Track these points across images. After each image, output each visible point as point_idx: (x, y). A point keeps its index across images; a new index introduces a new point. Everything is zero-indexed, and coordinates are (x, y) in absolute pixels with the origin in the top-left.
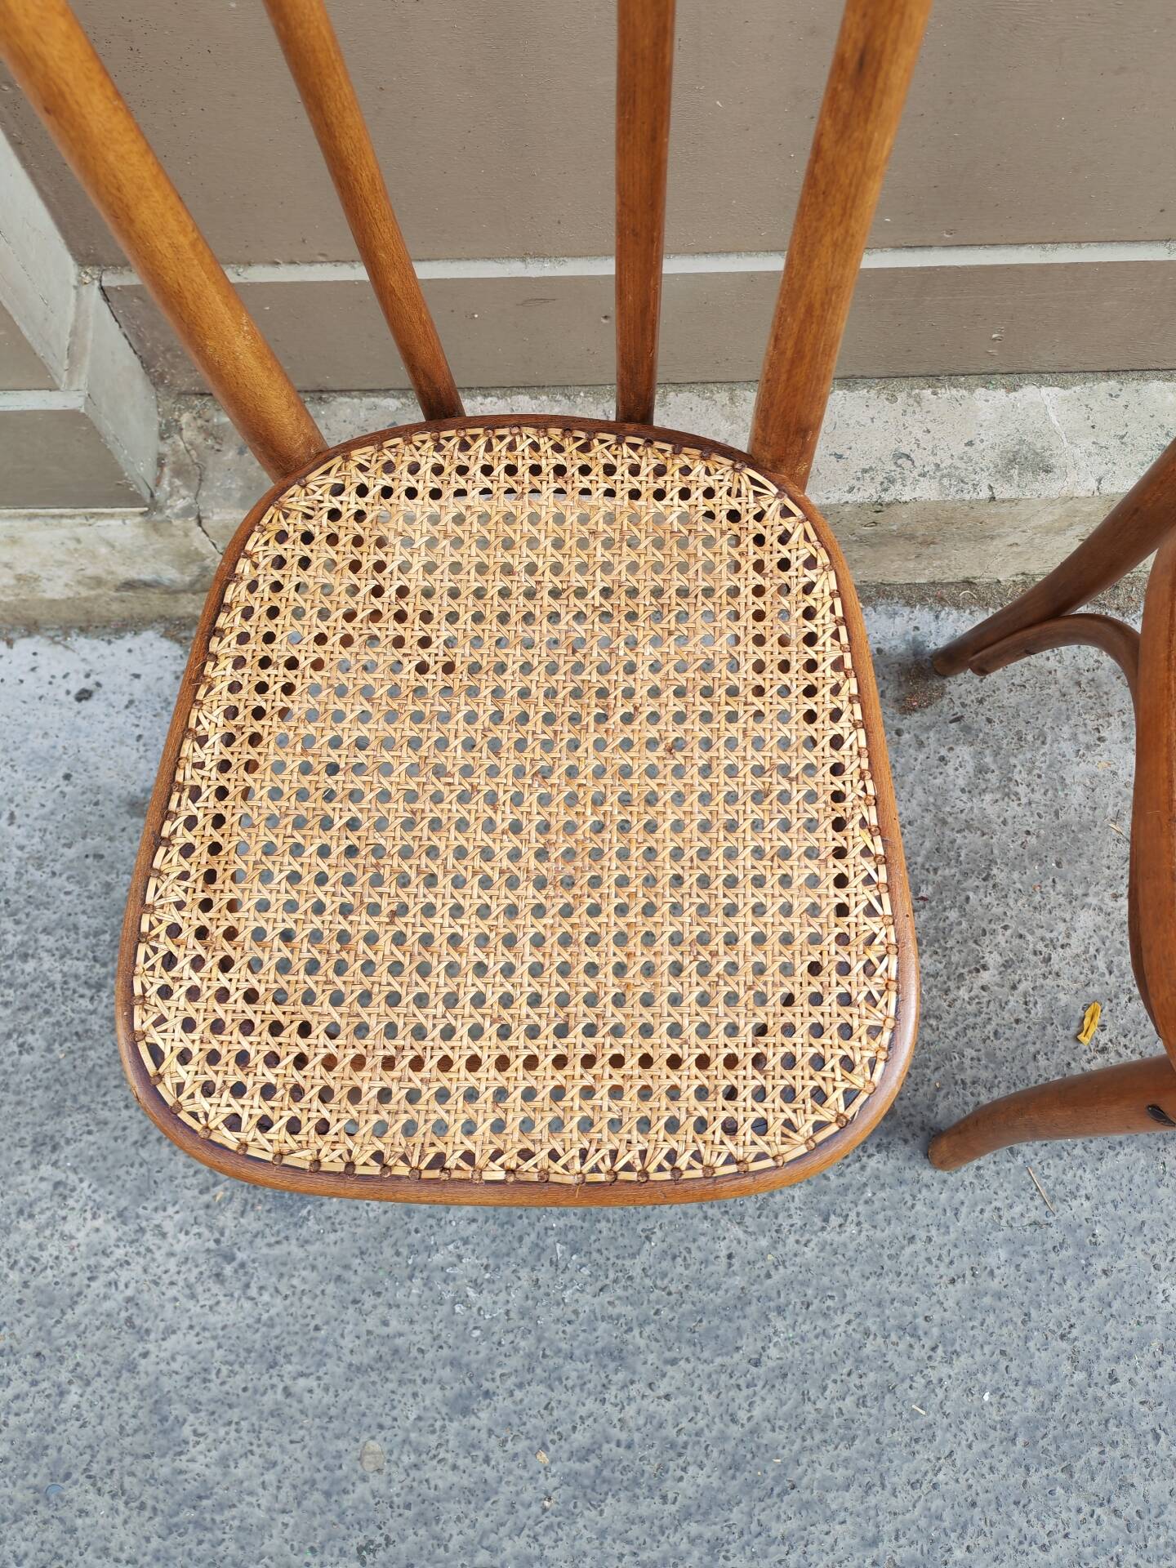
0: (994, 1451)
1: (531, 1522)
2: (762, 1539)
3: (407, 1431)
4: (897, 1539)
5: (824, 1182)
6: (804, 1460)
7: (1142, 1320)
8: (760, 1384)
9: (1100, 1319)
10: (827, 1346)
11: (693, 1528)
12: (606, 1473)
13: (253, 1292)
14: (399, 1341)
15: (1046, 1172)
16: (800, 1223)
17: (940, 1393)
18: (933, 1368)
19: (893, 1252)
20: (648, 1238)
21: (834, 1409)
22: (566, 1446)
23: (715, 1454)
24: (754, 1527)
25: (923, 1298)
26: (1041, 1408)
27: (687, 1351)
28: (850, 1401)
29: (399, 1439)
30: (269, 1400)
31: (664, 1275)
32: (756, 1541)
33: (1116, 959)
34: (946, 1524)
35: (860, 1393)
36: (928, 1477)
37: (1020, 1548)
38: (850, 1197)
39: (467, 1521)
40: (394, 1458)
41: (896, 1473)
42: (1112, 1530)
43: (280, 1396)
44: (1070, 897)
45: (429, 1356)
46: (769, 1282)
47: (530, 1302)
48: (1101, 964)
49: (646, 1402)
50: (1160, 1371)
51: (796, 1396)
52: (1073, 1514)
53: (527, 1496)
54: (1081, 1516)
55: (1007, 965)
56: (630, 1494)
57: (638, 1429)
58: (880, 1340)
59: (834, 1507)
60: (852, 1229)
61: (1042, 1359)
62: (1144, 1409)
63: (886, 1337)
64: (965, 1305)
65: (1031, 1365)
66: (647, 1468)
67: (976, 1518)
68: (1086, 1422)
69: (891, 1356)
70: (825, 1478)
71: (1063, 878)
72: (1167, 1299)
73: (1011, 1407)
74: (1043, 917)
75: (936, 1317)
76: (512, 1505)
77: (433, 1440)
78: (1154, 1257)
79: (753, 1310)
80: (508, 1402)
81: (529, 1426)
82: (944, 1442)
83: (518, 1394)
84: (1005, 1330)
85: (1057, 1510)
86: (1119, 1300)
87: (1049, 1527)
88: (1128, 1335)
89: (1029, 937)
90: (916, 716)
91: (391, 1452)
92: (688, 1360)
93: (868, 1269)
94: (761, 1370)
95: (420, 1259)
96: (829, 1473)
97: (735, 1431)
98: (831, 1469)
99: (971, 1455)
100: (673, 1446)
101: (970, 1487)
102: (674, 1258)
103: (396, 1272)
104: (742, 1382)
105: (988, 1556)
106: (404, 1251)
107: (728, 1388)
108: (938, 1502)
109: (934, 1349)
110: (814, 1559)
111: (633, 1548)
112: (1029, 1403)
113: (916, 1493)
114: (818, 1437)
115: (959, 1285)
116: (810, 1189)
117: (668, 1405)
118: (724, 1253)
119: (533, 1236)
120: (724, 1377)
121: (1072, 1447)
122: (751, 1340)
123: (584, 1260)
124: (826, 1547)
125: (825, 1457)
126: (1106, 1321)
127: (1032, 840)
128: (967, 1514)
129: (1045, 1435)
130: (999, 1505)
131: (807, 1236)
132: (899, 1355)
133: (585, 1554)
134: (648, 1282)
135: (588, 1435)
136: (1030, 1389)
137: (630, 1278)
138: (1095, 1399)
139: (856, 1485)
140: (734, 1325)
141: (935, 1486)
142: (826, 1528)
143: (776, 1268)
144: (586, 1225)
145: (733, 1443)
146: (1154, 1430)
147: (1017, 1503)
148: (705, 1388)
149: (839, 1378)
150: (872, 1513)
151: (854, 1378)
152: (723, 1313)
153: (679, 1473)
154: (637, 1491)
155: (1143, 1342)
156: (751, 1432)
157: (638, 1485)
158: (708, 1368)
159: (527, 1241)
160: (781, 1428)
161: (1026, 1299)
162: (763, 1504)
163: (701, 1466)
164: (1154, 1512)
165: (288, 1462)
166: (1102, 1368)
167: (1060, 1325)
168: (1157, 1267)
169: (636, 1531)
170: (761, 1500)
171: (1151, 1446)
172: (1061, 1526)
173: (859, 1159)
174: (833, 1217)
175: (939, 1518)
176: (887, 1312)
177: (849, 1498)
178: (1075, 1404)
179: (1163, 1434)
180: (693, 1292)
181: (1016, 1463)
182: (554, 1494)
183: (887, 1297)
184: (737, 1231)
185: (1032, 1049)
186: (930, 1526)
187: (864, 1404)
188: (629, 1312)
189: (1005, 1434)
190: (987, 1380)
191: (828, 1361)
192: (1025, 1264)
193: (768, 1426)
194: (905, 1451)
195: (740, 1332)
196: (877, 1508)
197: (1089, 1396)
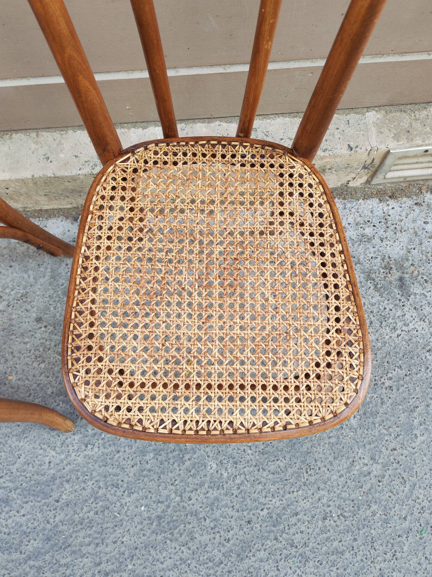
0: (145, 528)
2: (57, 565)
4: (107, 562)
5: (86, 433)
6: (74, 536)
7: (202, 476)
8: (59, 509)
9: (187, 477)
10: (85, 493)
11: (31, 563)
16: (76, 448)
17: (126, 508)
18: (123, 499)
19: (111, 457)
20: (19, 458)
21: (86, 516)
23: (41, 535)
24: (54, 561)
25: (121, 473)
26: (163, 511)
27: (32, 498)
28: (92, 513)
31: (25, 471)
32: (55, 566)
34: (126, 556)
35: (96, 510)
36: (120, 539)
37: (153, 563)
38: (96, 437)
41: (108, 539)
42: (187, 555)
46: (64, 471)
49: (16, 518)
50: (208, 495)
51: (72, 512)
52: (173, 550)
54: (176, 551)
56: (8, 552)
57: (13, 528)
58: (104, 490)
59: (84, 552)
60: (96, 449)
61: (165, 493)
62: (201, 509)
63: (107, 489)
64: (137, 475)
65: (160, 496)
66: (15, 542)
67: (137, 553)
68: (179, 516)
69: (108, 496)
70: (81, 542)
72: (211, 468)
73: (152, 511)
75: (125, 480)
78: (207, 453)
79: (58, 481)
82: (126, 526)
84: (151, 483)
85: (167, 549)
86: (194, 470)
87: (164, 555)
88: (196, 482)
92: (32, 502)
93: (101, 464)
94: (59, 504)
96: (83, 540)
97: (49, 526)
98: (84, 539)
99: (136, 530)
100: (25, 533)
101: (135, 542)
102: (28, 464)
104: (52, 508)
105: (141, 567)
107: (46, 511)
108: (124, 548)
109: (124, 492)
110: (76, 571)
111: (8, 572)
112: (159, 510)
113: (115, 545)
114: (79, 527)
115: (135, 468)
116: (81, 435)
117: (24, 518)
118: (47, 461)
120: (45, 507)
121: (173, 525)
122: (56, 493)
124: (81, 567)
125: (82, 534)
126: (189, 477)
128: (134, 552)
129: (164, 522)
130: (146, 548)
131: (79, 453)
132: (112, 495)
134: (18, 474)
136: (159, 505)
137: (12, 473)
138: (183, 507)
139: (92, 544)
140: (50, 488)
141: (122, 543)
142: (81, 560)
143: (67, 465)
145: (48, 531)
146: (204, 517)
147: (152, 547)
148: (38, 511)
149: (87, 504)
150: (98, 554)
151: (94, 505)
152: (46, 484)
153: (27, 543)
154: (11, 550)
155: (202, 484)
156: (55, 526)
157: (12, 548)
158: (39, 504)
160: (66, 524)
161: (159, 471)
162: (58, 553)
163: (35, 540)
164: (203, 547)
166: (186, 495)
167: (171, 480)
168: (208, 456)
169: (10, 565)
170: (57, 551)
171: (203, 523)
172: (168, 555)
174: (89, 446)
175: (123, 554)
176: (108, 479)
177: (91, 549)
178: (175, 509)
179: (207, 519)
180: (35, 477)
181: (153, 532)
183: (108, 474)
184: (53, 453)
186: (120, 557)
187: (97, 514)
188: (10, 485)
189: (149, 522)
190: (143, 502)
191: (84, 498)
192: (160, 458)
193: (61, 524)
194: (111, 530)
195: (52, 490)
196: (100, 552)
197: (181, 506)
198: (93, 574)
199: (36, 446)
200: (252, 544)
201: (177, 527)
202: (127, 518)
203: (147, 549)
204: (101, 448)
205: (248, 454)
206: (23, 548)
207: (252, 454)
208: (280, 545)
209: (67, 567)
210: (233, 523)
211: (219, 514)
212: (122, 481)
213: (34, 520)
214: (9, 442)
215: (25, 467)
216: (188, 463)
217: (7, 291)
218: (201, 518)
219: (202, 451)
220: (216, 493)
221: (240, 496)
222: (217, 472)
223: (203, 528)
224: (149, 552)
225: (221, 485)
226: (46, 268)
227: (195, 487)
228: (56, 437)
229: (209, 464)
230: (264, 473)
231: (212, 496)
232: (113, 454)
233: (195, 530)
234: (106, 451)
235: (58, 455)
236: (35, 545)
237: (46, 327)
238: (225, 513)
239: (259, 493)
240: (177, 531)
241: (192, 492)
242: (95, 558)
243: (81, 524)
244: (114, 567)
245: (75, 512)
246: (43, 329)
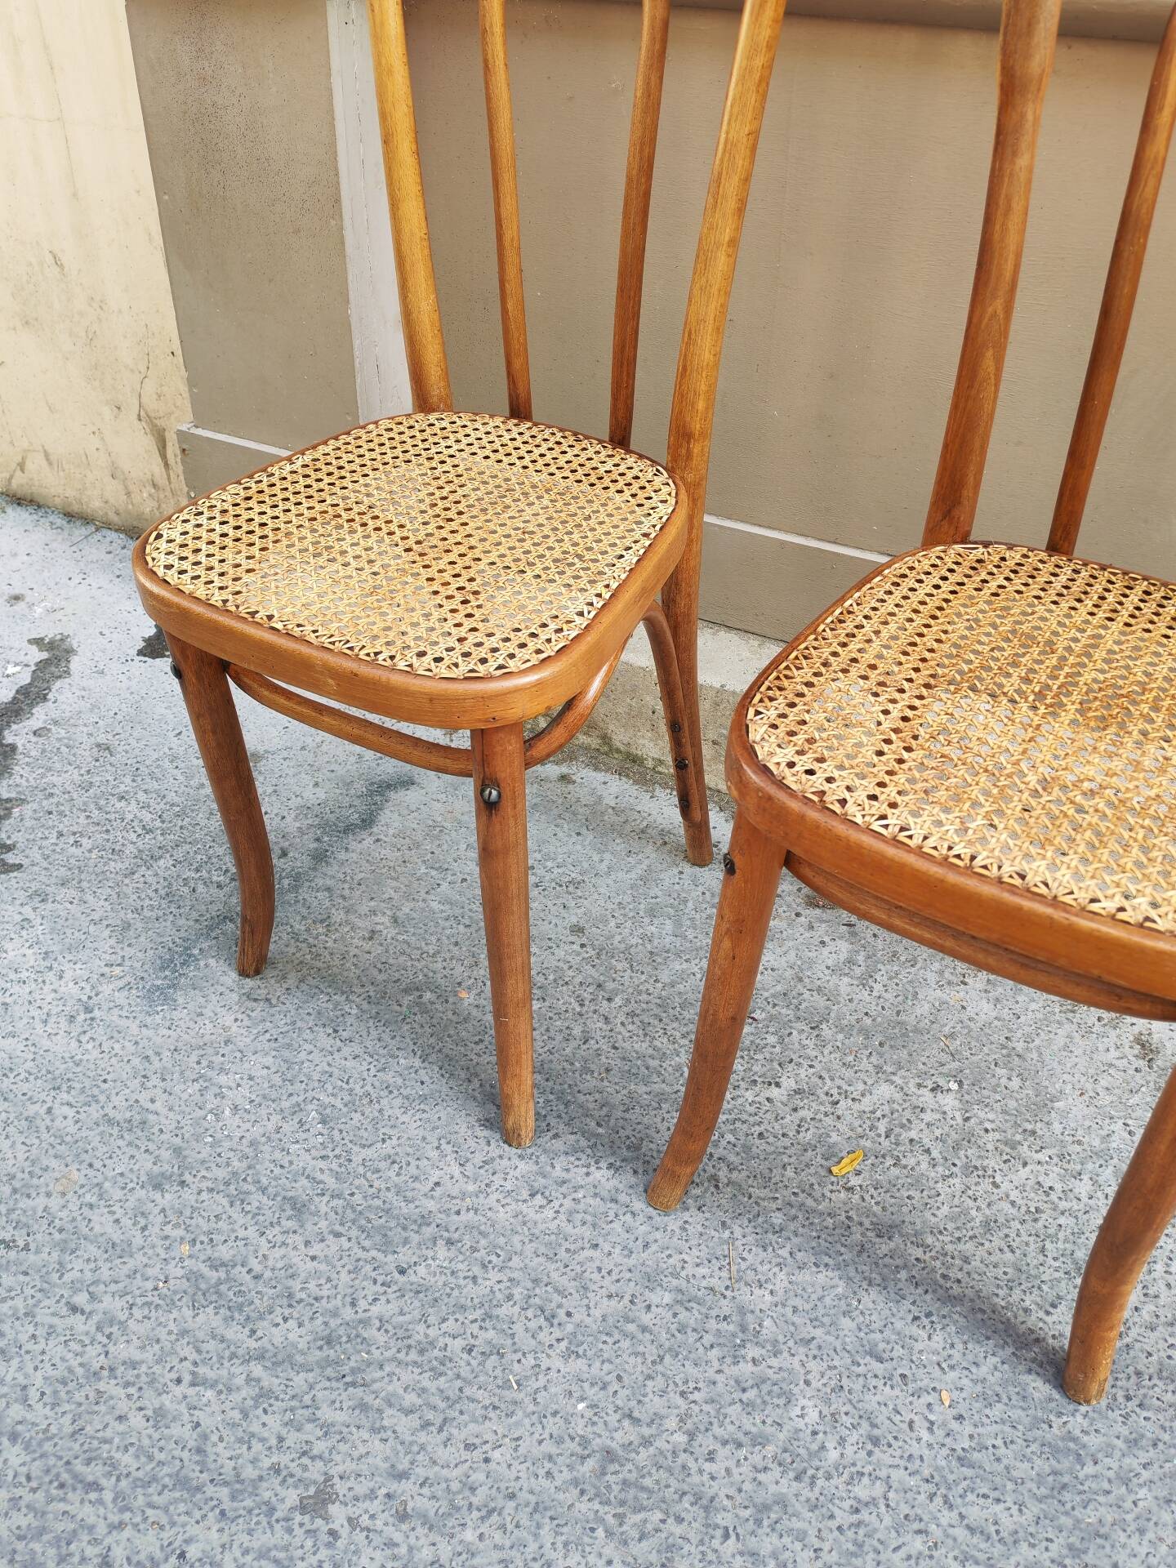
0: (560, 1460)
1: (138, 1292)
2: (306, 1412)
3: (106, 1179)
4: (421, 1485)
5: (549, 1168)
6: (387, 1369)
7: (769, 1421)
8: (395, 1288)
9: (728, 1398)
10: (470, 1289)
11: (257, 1370)
12: (223, 1288)
13: (84, 1039)
14: (151, 1117)
15: (745, 1254)
16: (509, 1188)
17: (542, 1381)
18: (549, 1356)
19: (572, 1247)
20: (384, 1141)
21: (441, 1342)
22: (209, 1252)
23: (319, 1321)
24: (307, 1399)
25: (576, 1296)
26: (628, 1446)
27: (354, 1233)
28: (459, 1343)
29: (96, 1181)
30: (32, 1110)
31: (378, 1171)
32: (300, 1411)
33: (897, 1130)
34: (475, 1501)
35: (472, 1341)
36: (486, 1447)
38: (564, 1189)
39: (92, 1265)
40: (81, 1192)
41: (459, 1427)
43: (43, 1111)
44: (879, 1069)
45: (163, 1137)
46: (455, 1217)
47: (264, 1139)
48: (882, 1127)
49: (293, 1253)
50: (761, 1477)
51: (417, 1314)
53: (150, 1272)
55: (797, 1092)
56: (228, 1313)
57: (273, 1269)
58: (517, 1309)
59: (385, 1423)
60: (549, 1213)
61: (655, 1404)
62: (726, 1502)
63: (523, 1309)
64: (611, 1321)
65: (639, 1402)
66: (257, 1301)
67: (506, 1512)
68: (663, 1483)
69: (518, 1328)
70: (394, 1394)
71: (881, 1055)
72: (802, 1416)
73: (600, 1429)
74: (849, 1074)
75: (577, 1318)
76: (135, 1272)
77: (118, 1194)
78: (808, 1372)
79: (429, 1231)
80: (193, 1198)
81: (193, 1222)
82: (518, 1424)
83: (204, 1196)
84: (632, 1360)
85: (588, 1549)
86: (755, 1391)
88: (748, 1427)
89: (828, 1081)
90: (818, 911)
91: (82, 1186)
92: (350, 1239)
93: (542, 1250)
94: (402, 1279)
95: (210, 1073)
96: (401, 1391)
97: (348, 1313)
98: (405, 1390)
99: (537, 1451)
100: (290, 1296)
101: (518, 1478)
103: (188, 1073)
104: (380, 1279)
106: (204, 1063)
107: (366, 1278)
108: (482, 1476)
109: (558, 1340)
110: (338, 1458)
112: (618, 1435)
113: (466, 1455)
114: (413, 1356)
115: (613, 1302)
116: (535, 1168)
117: (310, 1265)
118: (434, 1179)
119: (301, 1098)
120: (368, 1268)
121: (636, 1498)
122: (410, 1252)
123: (325, 1132)
124: (356, 1454)
125: (408, 1376)
126: (733, 1403)
127: (868, 1021)
128: (500, 1502)
129: (616, 1473)
130: (535, 1510)
131: (508, 1200)
132: (527, 1330)
133: (158, 1341)
134: (361, 1170)
135: (232, 1252)
136: (626, 1423)
137: (350, 1160)
138: (684, 1467)
139: (416, 1415)
140: (404, 1234)
141: (487, 1460)
142: (366, 1436)
143: (468, 1210)
144: (345, 1110)
145: (339, 1321)
146: (726, 1529)
147: (552, 1518)
148: (347, 1268)
149: (461, 1319)
150: (415, 1448)
151: (475, 1328)
152: (402, 1220)
153: (279, 1320)
154: (236, 1315)
155: (759, 1441)
156: (361, 1321)
157: (241, 1310)
158: (361, 1254)
159: (294, 1099)
160: (387, 1331)
161: (667, 1345)
162: (328, 1384)
163: (300, 1325)
165: (9, 1155)
166: (706, 1442)
167: (686, 1382)
168: (807, 1383)
169: (211, 1346)
170: (329, 1379)
171: (716, 1543)
173: (588, 1166)
174: (539, 1196)
175: (473, 1489)
176: (537, 1291)
177: (405, 1425)
178: (661, 1460)
179: (733, 1538)
180: (390, 1195)
181: (575, 1482)
182: (172, 1282)
183: (545, 1279)
184: (456, 1170)
185: (786, 1160)
186: (459, 1492)
187: (470, 1351)
188: (331, 1182)
189: (579, 1450)
190: (591, 1392)
191: (462, 1301)
192: (683, 1315)
193: (378, 1324)
194: (479, 1412)
195: (406, 1241)
196: (423, 1447)
197: (679, 1461)
198: (372, 1491)
199: (433, 1139)
201: (642, 1509)
202: (531, 1408)
203: (537, 1516)
204: (562, 1217)
205: (919, 1440)
206: (263, 1326)
207: (930, 1446)
209: (326, 1434)
211: (770, 1548)
212: (569, 1314)
213: (329, 1280)
214: (384, 1102)
215: (383, 1165)
216: (746, 1368)
217: (549, 864)
218: (717, 1526)
219: (796, 1361)
220: (786, 1486)
221: (850, 1534)
222: (815, 1433)
223: (711, 1556)
224: (539, 1526)
225: (810, 1472)
226: (640, 862)
227: (740, 1436)
228: (482, 1142)
229: (803, 1402)
230: (946, 1512)
231: (773, 1488)
232: (579, 1244)
233: (687, 1547)
234: (569, 1229)
235: (462, 1180)
236: (292, 1336)
237: (583, 946)
238: (788, 1554)
239: (909, 1557)
240: (638, 1518)
241: (725, 1443)
242: (401, 1455)
243: (422, 1352)
244: (430, 1507)
245: (424, 1319)
246: (576, 947)
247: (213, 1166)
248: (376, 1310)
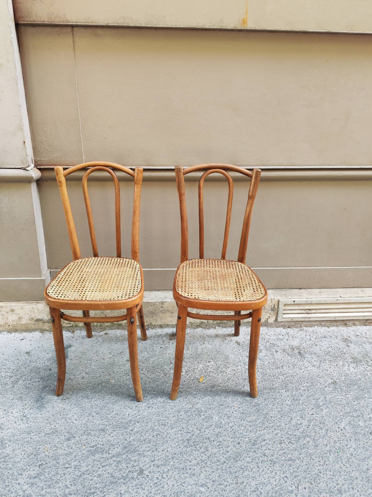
0: (180, 445)
1: (79, 459)
3: (55, 444)
4: (158, 460)
5: (149, 402)
6: (140, 446)
7: (211, 422)
8: (132, 434)
9: (202, 422)
10: (147, 428)
11: (114, 459)
12: (97, 450)
13: (28, 422)
16: (143, 409)
17: (170, 435)
18: (168, 431)
20: (113, 412)
21: (147, 438)
22: (89, 445)
23: (121, 446)
24: (128, 458)
25: (167, 420)
26: (190, 437)
27: (118, 429)
29: (53, 446)
32: (128, 461)
34: (169, 458)
35: (153, 435)
36: (166, 449)
38: (154, 404)
39: (65, 459)
40: (51, 449)
41: (159, 449)
44: (198, 362)
45: (63, 431)
46: (136, 418)
47: (86, 422)
49: (108, 438)
50: (214, 430)
51: (140, 436)
52: (196, 455)
53: (79, 454)
57: (105, 442)
58: (158, 427)
59: (145, 455)
60: (154, 409)
61: (191, 429)
62: (211, 437)
64: (176, 420)
65: (188, 430)
66: (106, 448)
68: (199, 439)
69: (160, 429)
71: (197, 360)
72: (216, 419)
73: (184, 437)
74: (193, 365)
75: (169, 423)
76: (76, 456)
77: (60, 445)
79: (133, 422)
80: (78, 439)
81: (82, 442)
82: (169, 443)
84: (183, 424)
86: (206, 419)
88: (208, 425)
92: (118, 431)
93: (156, 416)
94: (133, 432)
96: (145, 449)
97: (126, 442)
99: (175, 445)
100: (112, 445)
102: (117, 414)
104: (128, 434)
107: (125, 435)
109: (169, 428)
112: (188, 436)
113: (163, 452)
114: (143, 442)
115: (174, 418)
116: (146, 403)
117: (112, 438)
118: (128, 414)
122: (131, 427)
123: (99, 415)
124: (143, 462)
125: (144, 446)
126: (204, 422)
128: (174, 456)
130: (181, 454)
131: (145, 411)
132: (162, 429)
134: (111, 419)
135: (94, 443)
136: (188, 434)
137: (108, 418)
139: (150, 450)
141: (167, 451)
142: (143, 458)
143: (138, 416)
145: (125, 444)
146: (213, 440)
148: (121, 435)
149: (148, 433)
150: (153, 456)
151: (152, 433)
152: (126, 423)
153: (113, 449)
154: (103, 453)
155: (211, 426)
156: (129, 442)
157: (104, 451)
158: (122, 432)
159: (88, 413)
160: (136, 441)
161: (188, 419)
162: (130, 454)
163: (118, 448)
166: (203, 430)
167: (194, 423)
170: (130, 453)
172: (194, 457)
173: (156, 399)
174: (150, 408)
176: (160, 422)
177: (149, 453)
178: (197, 436)
179: (215, 441)
180: (120, 420)
181: (185, 446)
182: (85, 454)
183: (160, 420)
184: (131, 410)
186: (166, 458)
187: (154, 437)
188: (107, 423)
189: (182, 442)
190: (179, 432)
191: (147, 430)
192: (188, 414)
193: (133, 441)
194: (161, 445)
195: (129, 426)
196: (155, 455)
197: (200, 435)
198: (150, 465)
199: (122, 407)
200: (242, 454)
201: (198, 444)
202: (170, 440)
204: (157, 409)
206: (110, 452)
207: (237, 414)
208: (257, 455)
209: (135, 462)
210: (230, 444)
211: (222, 440)
212: (168, 423)
213: (118, 439)
214: (108, 406)
215: (115, 416)
216: (203, 417)
220: (219, 430)
221: (232, 431)
222: (219, 421)
223: (213, 445)
224: (183, 456)
225: (221, 426)
227: (208, 427)
228: (133, 404)
229: (214, 417)
230: (244, 421)
231: (217, 431)
232: (163, 412)
233: (209, 446)
234: (159, 410)
235: (133, 412)
236: (117, 450)
238: (225, 439)
240: (198, 446)
241: (206, 429)
242: (152, 458)
243: (145, 441)
245: (141, 436)
247: (79, 431)
248: (131, 439)
